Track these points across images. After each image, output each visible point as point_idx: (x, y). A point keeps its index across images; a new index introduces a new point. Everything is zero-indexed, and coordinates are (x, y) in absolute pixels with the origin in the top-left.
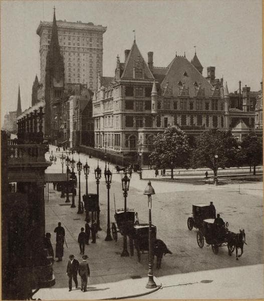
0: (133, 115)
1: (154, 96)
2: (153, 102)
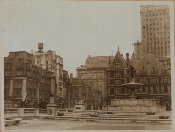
0: (114, 87)
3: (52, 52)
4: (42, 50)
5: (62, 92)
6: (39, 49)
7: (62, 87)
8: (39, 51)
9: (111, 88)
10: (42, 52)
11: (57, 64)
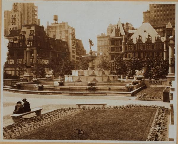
0: (114, 54)
1: (123, 44)
2: (123, 47)
3: (64, 23)
4: (56, 22)
5: (75, 59)
6: (54, 21)
7: (75, 54)
8: (54, 22)
9: (111, 55)
10: (57, 23)
11: (69, 34)
